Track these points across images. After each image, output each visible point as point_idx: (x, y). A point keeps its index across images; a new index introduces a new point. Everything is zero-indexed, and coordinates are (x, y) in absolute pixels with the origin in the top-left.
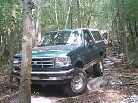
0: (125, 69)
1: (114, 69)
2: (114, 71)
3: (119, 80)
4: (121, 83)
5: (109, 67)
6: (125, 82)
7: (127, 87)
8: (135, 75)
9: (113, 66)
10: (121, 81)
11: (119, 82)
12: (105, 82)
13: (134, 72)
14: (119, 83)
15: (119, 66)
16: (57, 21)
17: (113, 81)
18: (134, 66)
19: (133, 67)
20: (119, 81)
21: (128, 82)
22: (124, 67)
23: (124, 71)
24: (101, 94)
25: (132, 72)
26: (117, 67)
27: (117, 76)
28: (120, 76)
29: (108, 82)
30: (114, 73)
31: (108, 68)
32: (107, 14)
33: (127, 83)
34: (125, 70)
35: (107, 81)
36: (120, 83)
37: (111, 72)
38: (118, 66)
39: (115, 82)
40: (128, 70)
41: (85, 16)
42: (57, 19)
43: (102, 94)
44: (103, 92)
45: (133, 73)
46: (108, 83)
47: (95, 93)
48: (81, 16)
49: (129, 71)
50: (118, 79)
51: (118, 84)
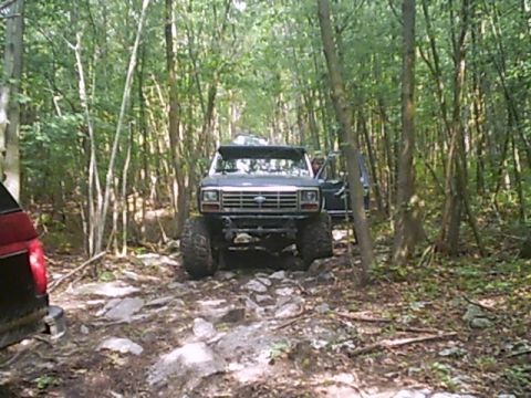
0: (358, 288)
1: (313, 290)
2: (317, 295)
3: (339, 330)
4: (350, 345)
5: (297, 282)
6: (363, 339)
7: (372, 360)
8: (397, 312)
9: (310, 279)
10: (349, 336)
11: (341, 342)
12: (289, 342)
13: (392, 297)
14: (341, 345)
15: (333, 275)
16: (82, 97)
17: (320, 338)
18: (390, 274)
19: (385, 280)
20: (342, 337)
21: (372, 338)
22: (351, 279)
23: (354, 295)
24: (275, 392)
25: (384, 299)
26: (325, 280)
27: (332, 316)
28: (342, 317)
29: (298, 341)
30: (319, 303)
31: (290, 285)
32: (278, 77)
33: (372, 342)
34: (358, 294)
35: (297, 338)
36: (346, 343)
37: (303, 300)
38: (327, 277)
39: (325, 339)
40: (368, 290)
41: (194, 85)
42: (82, 91)
43: (280, 391)
44: (283, 385)
45: (386, 302)
46: (298, 345)
47: (253, 389)
48: (179, 82)
49: (371, 297)
50: (335, 330)
51: (338, 350)
